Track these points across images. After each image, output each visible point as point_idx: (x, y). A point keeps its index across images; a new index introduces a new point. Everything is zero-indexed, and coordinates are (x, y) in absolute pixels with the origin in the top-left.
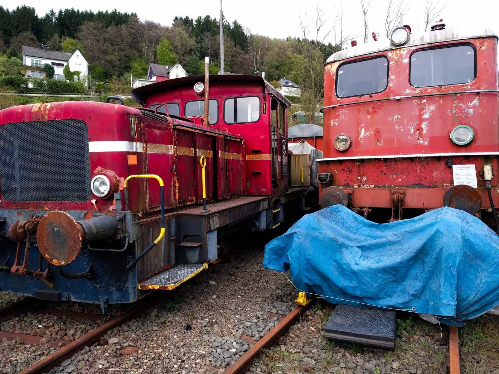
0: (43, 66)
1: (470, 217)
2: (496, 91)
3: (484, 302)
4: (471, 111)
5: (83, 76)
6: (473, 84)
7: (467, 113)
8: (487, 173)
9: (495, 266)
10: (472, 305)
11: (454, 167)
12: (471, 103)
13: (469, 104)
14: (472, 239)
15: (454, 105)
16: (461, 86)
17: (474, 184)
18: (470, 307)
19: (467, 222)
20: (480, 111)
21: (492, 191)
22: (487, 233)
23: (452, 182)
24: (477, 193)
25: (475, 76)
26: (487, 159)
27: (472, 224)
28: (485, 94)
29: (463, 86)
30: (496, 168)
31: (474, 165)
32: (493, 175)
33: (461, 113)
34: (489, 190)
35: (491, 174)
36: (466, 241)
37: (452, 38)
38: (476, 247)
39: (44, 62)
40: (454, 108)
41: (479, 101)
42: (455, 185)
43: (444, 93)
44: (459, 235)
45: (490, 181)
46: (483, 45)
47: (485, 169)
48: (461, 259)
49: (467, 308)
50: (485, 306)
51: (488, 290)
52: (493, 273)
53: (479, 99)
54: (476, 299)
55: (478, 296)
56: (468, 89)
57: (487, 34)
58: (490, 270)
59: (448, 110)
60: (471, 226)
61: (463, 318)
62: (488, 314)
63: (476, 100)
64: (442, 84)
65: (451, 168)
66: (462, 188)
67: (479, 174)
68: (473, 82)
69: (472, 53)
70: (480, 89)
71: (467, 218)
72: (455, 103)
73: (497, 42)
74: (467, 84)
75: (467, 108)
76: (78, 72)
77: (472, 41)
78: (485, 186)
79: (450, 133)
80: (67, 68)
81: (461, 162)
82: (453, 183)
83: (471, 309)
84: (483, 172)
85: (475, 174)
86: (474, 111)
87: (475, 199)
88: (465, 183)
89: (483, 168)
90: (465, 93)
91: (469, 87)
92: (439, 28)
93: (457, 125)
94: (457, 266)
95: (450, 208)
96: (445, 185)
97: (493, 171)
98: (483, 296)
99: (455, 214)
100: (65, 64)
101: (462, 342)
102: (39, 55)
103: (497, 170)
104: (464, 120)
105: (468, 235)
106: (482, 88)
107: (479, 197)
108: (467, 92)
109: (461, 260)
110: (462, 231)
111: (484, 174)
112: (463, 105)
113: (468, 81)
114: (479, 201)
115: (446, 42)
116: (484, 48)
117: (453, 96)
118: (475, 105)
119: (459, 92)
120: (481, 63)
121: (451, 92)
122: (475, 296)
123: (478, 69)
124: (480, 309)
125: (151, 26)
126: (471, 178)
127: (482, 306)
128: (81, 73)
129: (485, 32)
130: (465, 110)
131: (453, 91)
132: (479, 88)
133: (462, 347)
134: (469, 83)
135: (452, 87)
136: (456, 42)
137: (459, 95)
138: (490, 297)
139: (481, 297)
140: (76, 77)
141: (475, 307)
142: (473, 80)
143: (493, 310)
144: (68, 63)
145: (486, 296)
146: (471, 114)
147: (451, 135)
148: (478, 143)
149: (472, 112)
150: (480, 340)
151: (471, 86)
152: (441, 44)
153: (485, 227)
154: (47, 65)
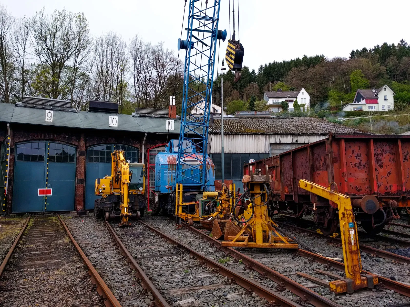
0: (281, 103)
5: (307, 106)
39: (281, 100)
76: (304, 104)
80: (296, 102)
100: (294, 99)
102: (277, 96)
125: (339, 61)
128: (306, 105)
140: (302, 108)
144: (297, 99)
154: (283, 102)
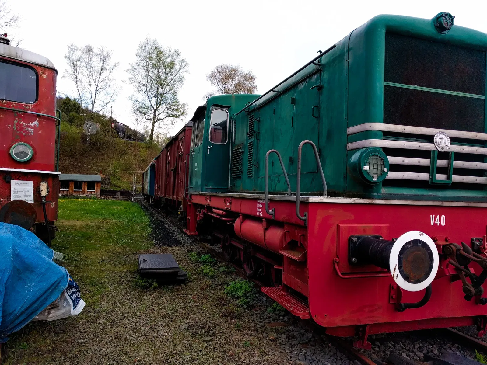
1: (24, 232)
2: (54, 117)
3: (30, 311)
4: (31, 130)
6: (34, 106)
7: (27, 132)
8: (43, 190)
9: (42, 275)
10: (18, 317)
11: (12, 182)
12: (32, 123)
13: (30, 124)
14: (23, 253)
15: (15, 122)
16: (23, 105)
17: (30, 199)
18: (16, 319)
19: (21, 237)
20: (40, 132)
21: (47, 206)
22: (39, 246)
23: (9, 196)
24: (33, 208)
25: (37, 100)
26: (44, 177)
27: (26, 238)
28: (44, 117)
29: (25, 105)
30: (51, 185)
31: (32, 182)
32: (48, 192)
33: (22, 131)
34: (43, 205)
35: (46, 191)
36: (17, 256)
37: (15, 56)
38: (26, 260)
40: (15, 125)
41: (39, 123)
42: (12, 200)
43: (5, 108)
44: (10, 251)
45: (45, 197)
46: (45, 74)
47: (41, 186)
48: (10, 274)
49: (13, 322)
50: (30, 315)
51: (34, 299)
52: (40, 282)
53: (39, 121)
54: (22, 310)
55: (24, 307)
56: (29, 110)
57: (48, 64)
58: (37, 280)
59: (9, 126)
60: (24, 240)
61: (8, 333)
62: (34, 322)
63: (36, 121)
64: (5, 98)
65: (9, 183)
66: (18, 203)
67: (36, 190)
68: (34, 104)
69: (34, 77)
70: (41, 113)
71: (21, 233)
72: (16, 120)
73: (56, 75)
74: (29, 104)
75: (28, 127)
77: (34, 67)
78: (41, 201)
79: (10, 149)
81: (20, 178)
82: (10, 199)
83: (17, 322)
84: (40, 189)
85: (32, 191)
86: (34, 131)
87: (30, 214)
88: (23, 199)
89: (40, 185)
90: (27, 112)
91: (30, 108)
92: (2, 41)
93: (17, 142)
94: (5, 281)
95: (5, 223)
96: (2, 199)
97: (48, 188)
98: (29, 306)
99: (9, 229)
101: (5, 358)
103: (52, 188)
104: (24, 138)
105: (18, 250)
106: (42, 112)
107: (34, 213)
108: (29, 112)
109: (10, 276)
110: (14, 247)
111: (40, 190)
112: (24, 124)
113: (30, 102)
114: (34, 216)
115: (10, 59)
116: (45, 76)
117: (15, 113)
118: (35, 126)
119: (21, 110)
120: (42, 89)
121: (13, 108)
122: (22, 307)
123: (39, 93)
124: (25, 319)
126: (28, 194)
127: (28, 315)
129: (46, 63)
130: (25, 129)
131: (15, 108)
132: (39, 111)
133: (4, 363)
134: (31, 104)
135: (14, 104)
136: (20, 62)
137: (20, 113)
138: (36, 305)
139: (27, 308)
141: (21, 318)
142: (34, 102)
143: (37, 317)
145: (32, 305)
146: (31, 134)
147: (10, 150)
148: (37, 161)
149: (33, 132)
150: (23, 349)
151: (32, 108)
152: (4, 58)
153: (38, 240)
